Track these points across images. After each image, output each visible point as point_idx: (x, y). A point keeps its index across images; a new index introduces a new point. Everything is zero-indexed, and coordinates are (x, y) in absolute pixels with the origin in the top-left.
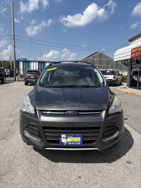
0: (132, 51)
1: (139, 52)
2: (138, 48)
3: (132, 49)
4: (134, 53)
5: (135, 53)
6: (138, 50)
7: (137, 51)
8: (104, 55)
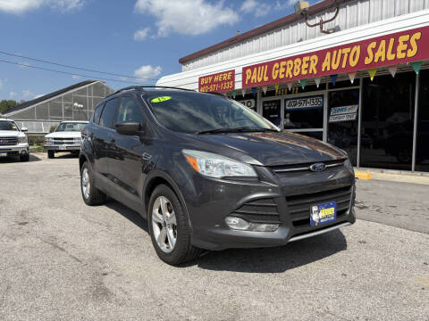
0: (200, 82)
1: (216, 83)
2: (214, 76)
3: (200, 79)
4: (205, 85)
5: (209, 85)
6: (213, 80)
7: (213, 82)
8: (108, 89)
